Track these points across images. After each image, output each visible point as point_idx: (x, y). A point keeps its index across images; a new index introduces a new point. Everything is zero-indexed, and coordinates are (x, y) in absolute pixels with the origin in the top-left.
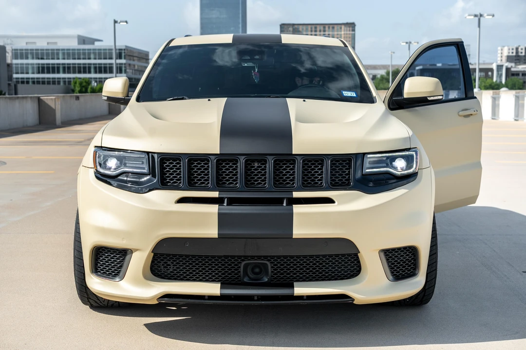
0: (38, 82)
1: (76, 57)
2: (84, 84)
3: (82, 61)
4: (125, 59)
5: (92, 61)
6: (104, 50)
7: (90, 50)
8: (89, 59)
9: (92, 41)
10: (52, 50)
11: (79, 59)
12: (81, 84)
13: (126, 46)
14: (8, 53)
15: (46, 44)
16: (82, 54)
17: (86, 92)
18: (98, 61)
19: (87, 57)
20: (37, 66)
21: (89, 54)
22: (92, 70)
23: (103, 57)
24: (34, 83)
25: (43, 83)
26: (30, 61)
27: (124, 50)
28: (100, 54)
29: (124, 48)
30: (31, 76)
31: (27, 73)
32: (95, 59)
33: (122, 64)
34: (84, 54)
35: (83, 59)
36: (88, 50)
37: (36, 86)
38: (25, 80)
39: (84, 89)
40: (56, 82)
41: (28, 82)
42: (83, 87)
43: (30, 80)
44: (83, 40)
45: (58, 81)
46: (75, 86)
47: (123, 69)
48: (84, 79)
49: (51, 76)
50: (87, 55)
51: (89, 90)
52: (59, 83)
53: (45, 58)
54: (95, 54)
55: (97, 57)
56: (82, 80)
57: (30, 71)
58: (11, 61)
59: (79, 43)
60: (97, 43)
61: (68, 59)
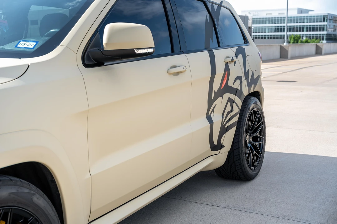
0: (271, 38)
1: (296, 21)
2: (296, 38)
3: (299, 24)
4: (327, 21)
5: (305, 24)
6: (313, 16)
7: (304, 17)
8: (304, 22)
9: (307, 11)
10: (281, 18)
11: (297, 23)
12: (294, 38)
13: (328, 14)
14: (250, 20)
15: (265, 15)
16: (299, 20)
17: (297, 42)
18: (309, 24)
19: (302, 22)
20: (275, 28)
21: (304, 19)
22: (305, 29)
23: (312, 21)
24: (268, 38)
25: (274, 38)
26: (267, 25)
27: (327, 16)
28: (310, 19)
29: (326, 15)
30: (267, 34)
31: (265, 32)
32: (307, 22)
33: (324, 25)
34: (300, 19)
35: (300, 23)
36: (303, 17)
37: (270, 40)
38: (264, 36)
39: (296, 42)
40: (282, 38)
41: (265, 38)
42: (296, 40)
43: (267, 36)
44: (301, 11)
45: (283, 37)
46: (290, 40)
47: (325, 28)
48: (296, 35)
49: (279, 33)
50: (302, 20)
51: (299, 42)
52: (284, 38)
53: (276, 23)
54: (307, 19)
55: (309, 21)
56: (295, 36)
57: (267, 31)
58: (251, 25)
59: (298, 13)
60: (310, 13)
61: (290, 23)
